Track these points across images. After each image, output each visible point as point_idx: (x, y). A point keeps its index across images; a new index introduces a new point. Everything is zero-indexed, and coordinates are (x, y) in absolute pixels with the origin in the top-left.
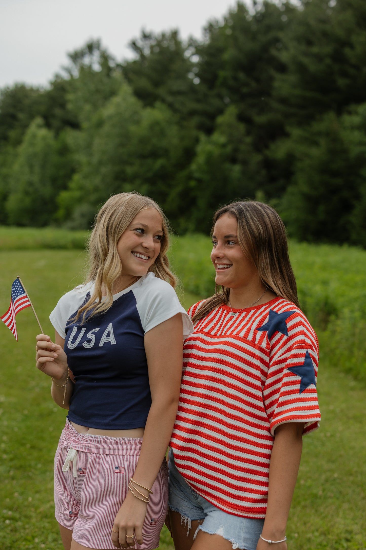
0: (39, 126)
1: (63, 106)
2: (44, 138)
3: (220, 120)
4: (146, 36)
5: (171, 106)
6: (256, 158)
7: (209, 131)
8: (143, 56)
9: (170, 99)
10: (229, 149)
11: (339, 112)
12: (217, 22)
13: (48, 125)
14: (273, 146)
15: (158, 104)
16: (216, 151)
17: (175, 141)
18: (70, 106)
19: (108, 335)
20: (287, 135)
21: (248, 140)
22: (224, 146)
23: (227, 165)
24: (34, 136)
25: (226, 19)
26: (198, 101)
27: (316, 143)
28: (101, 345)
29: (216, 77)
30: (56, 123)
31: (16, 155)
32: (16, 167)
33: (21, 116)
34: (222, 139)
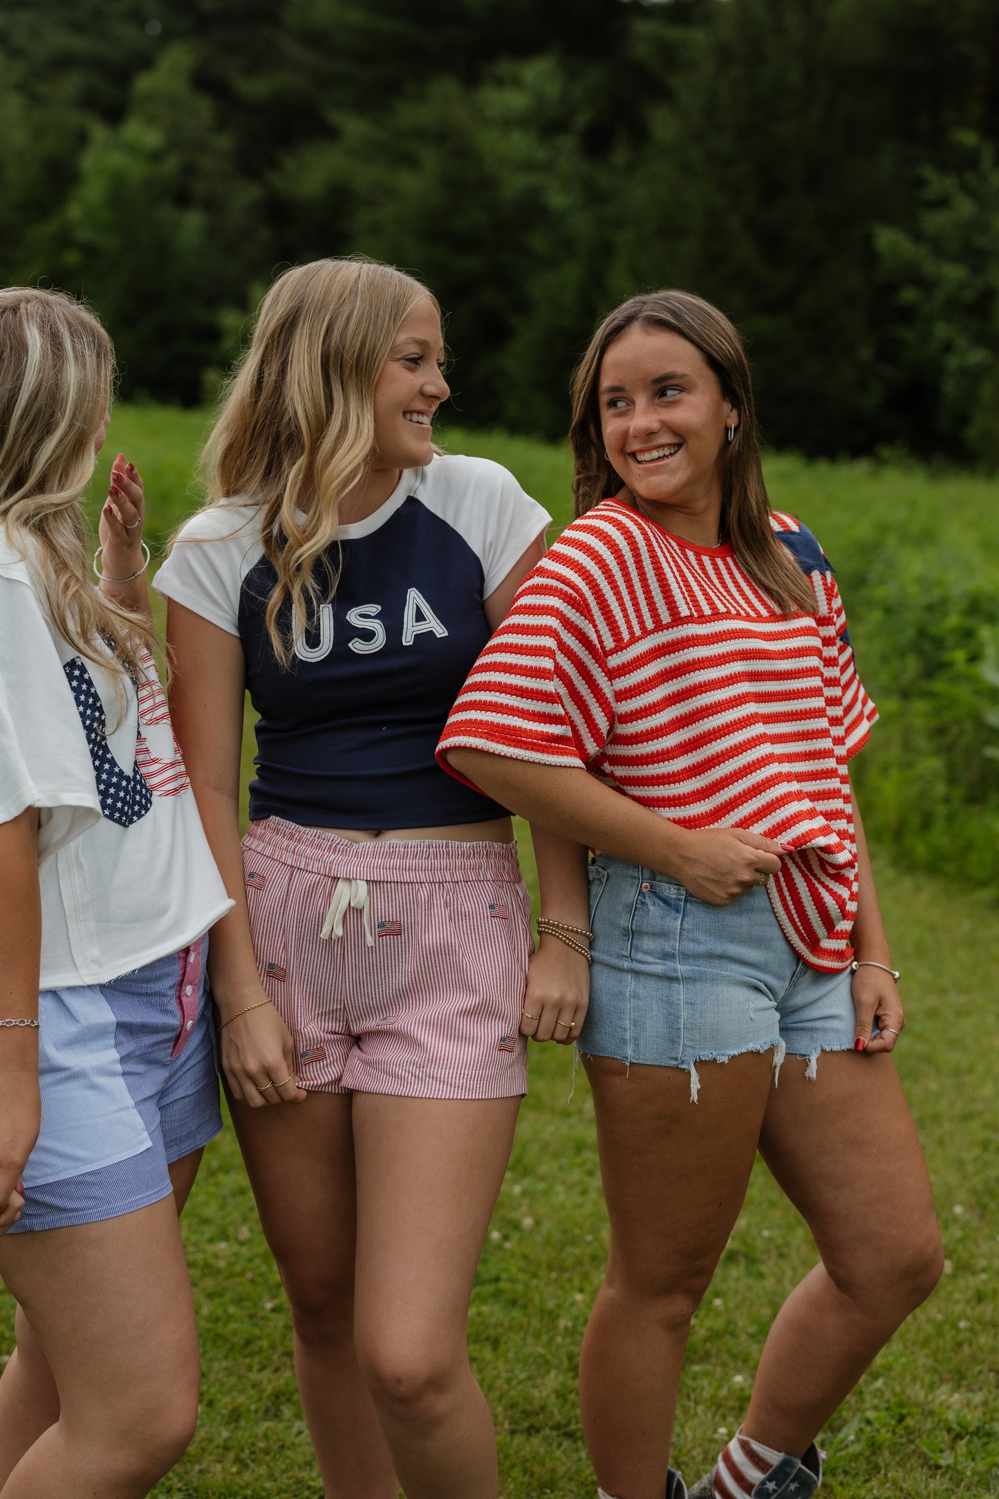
3: (144, 83)
6: (246, 195)
7: (114, 114)
10: (171, 165)
11: (471, 79)
14: (289, 163)
16: (137, 171)
17: (18, 138)
19: (419, 617)
20: (330, 133)
21: (223, 142)
22: (156, 156)
23: (166, 212)
26: (78, 28)
27: (409, 161)
28: (408, 640)
34: (152, 138)
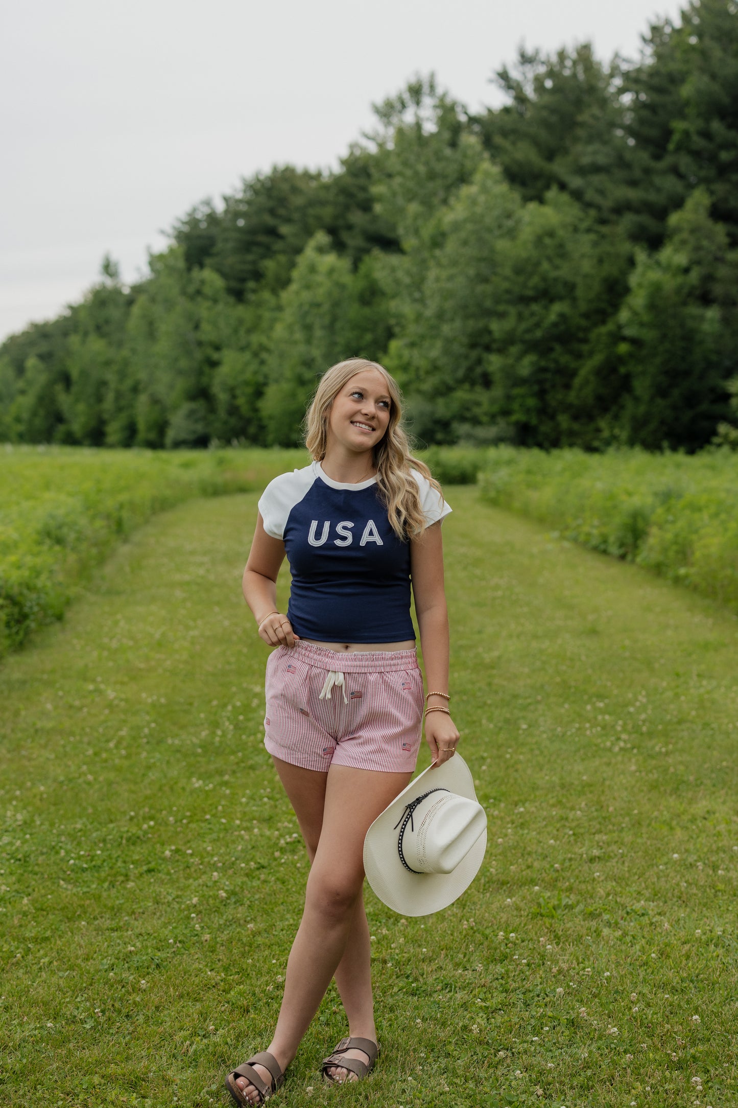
0: (321, 250)
1: (366, 206)
2: (331, 271)
3: (674, 219)
4: (526, 59)
5: (577, 195)
7: (655, 242)
8: (521, 99)
9: (576, 182)
10: (694, 277)
12: (668, 22)
13: (339, 246)
15: (552, 194)
16: (670, 283)
17: (587, 266)
18: (378, 208)
19: (371, 534)
22: (686, 271)
23: (693, 310)
24: (312, 269)
25: (685, 17)
26: (634, 183)
28: (363, 543)
29: (668, 133)
30: (354, 241)
31: (279, 308)
32: (279, 331)
33: (284, 229)
34: (681, 259)
